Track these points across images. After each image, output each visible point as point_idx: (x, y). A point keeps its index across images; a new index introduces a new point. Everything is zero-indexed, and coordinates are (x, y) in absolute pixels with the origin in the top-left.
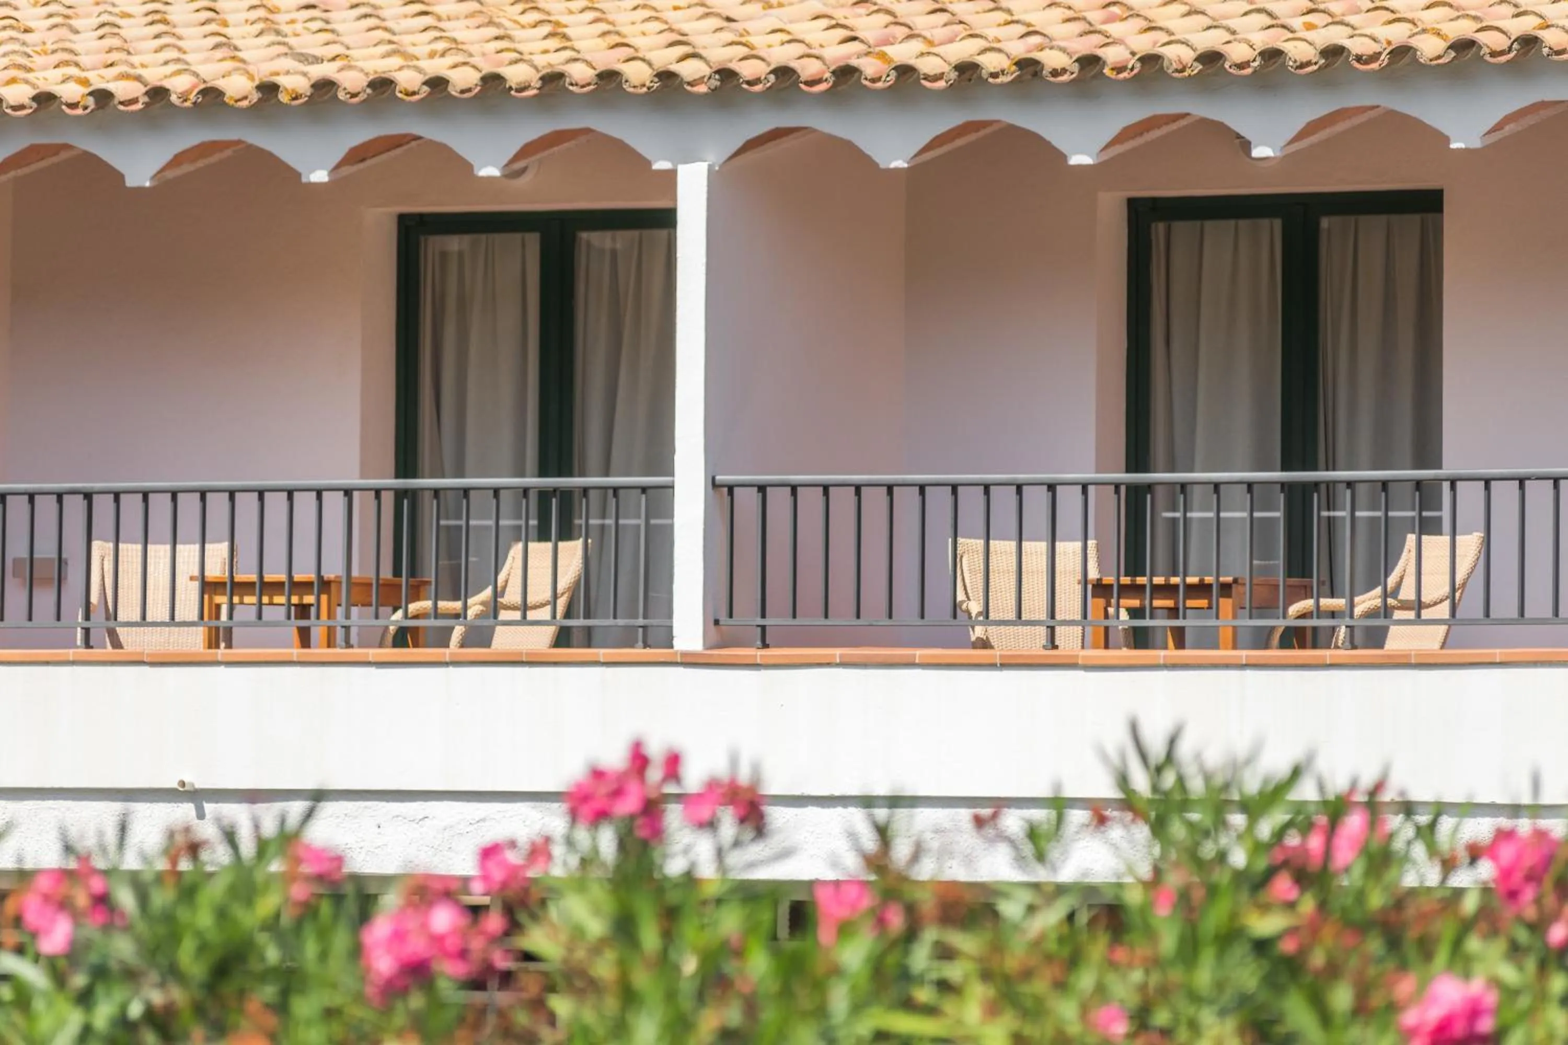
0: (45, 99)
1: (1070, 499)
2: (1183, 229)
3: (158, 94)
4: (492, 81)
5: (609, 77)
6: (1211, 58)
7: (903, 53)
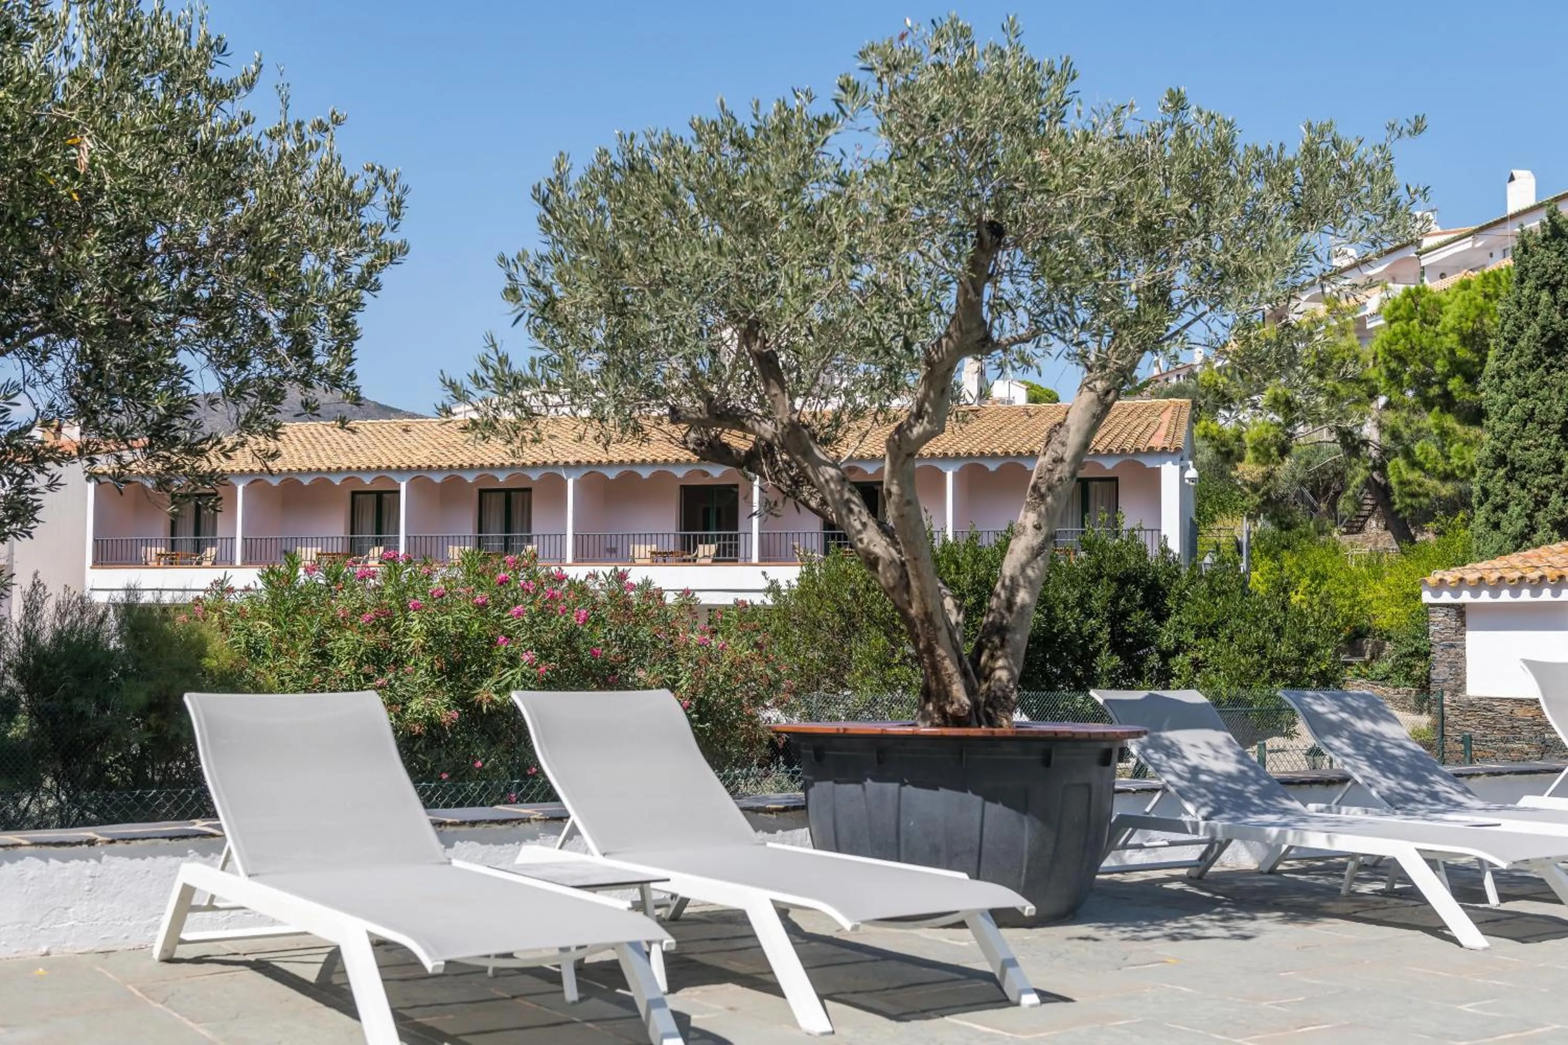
0: (290, 470)
1: (468, 539)
2: (488, 494)
3: (310, 469)
4: (369, 467)
5: (389, 467)
6: (492, 465)
7: (440, 463)
